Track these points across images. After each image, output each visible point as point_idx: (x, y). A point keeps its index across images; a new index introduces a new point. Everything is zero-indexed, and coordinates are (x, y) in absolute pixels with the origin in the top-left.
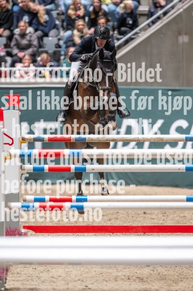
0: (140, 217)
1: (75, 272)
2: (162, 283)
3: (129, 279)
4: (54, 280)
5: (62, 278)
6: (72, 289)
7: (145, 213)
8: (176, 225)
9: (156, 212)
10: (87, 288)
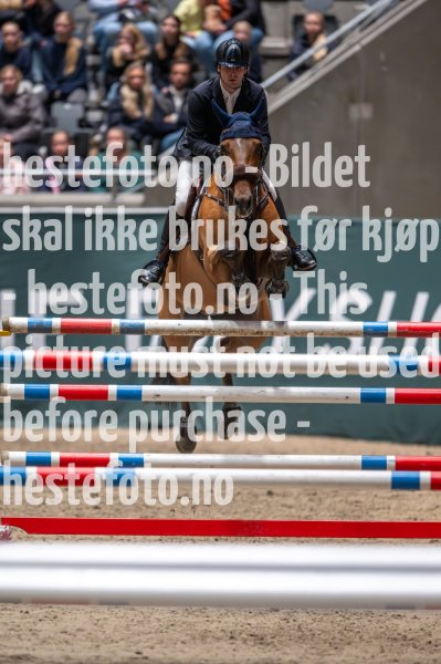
0: (262, 502)
1: (113, 619)
2: (305, 646)
3: (232, 638)
4: (67, 637)
5: (85, 633)
6: (106, 659)
7: (270, 493)
8: (340, 520)
9: (295, 491)
10: (140, 656)
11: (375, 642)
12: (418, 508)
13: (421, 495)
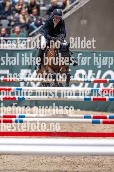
1: (17, 159)
2: (69, 166)
4: (5, 164)
5: (10, 163)
6: (15, 169)
9: (66, 124)
10: (24, 169)
11: (88, 165)
12: (99, 128)
13: (100, 125)
